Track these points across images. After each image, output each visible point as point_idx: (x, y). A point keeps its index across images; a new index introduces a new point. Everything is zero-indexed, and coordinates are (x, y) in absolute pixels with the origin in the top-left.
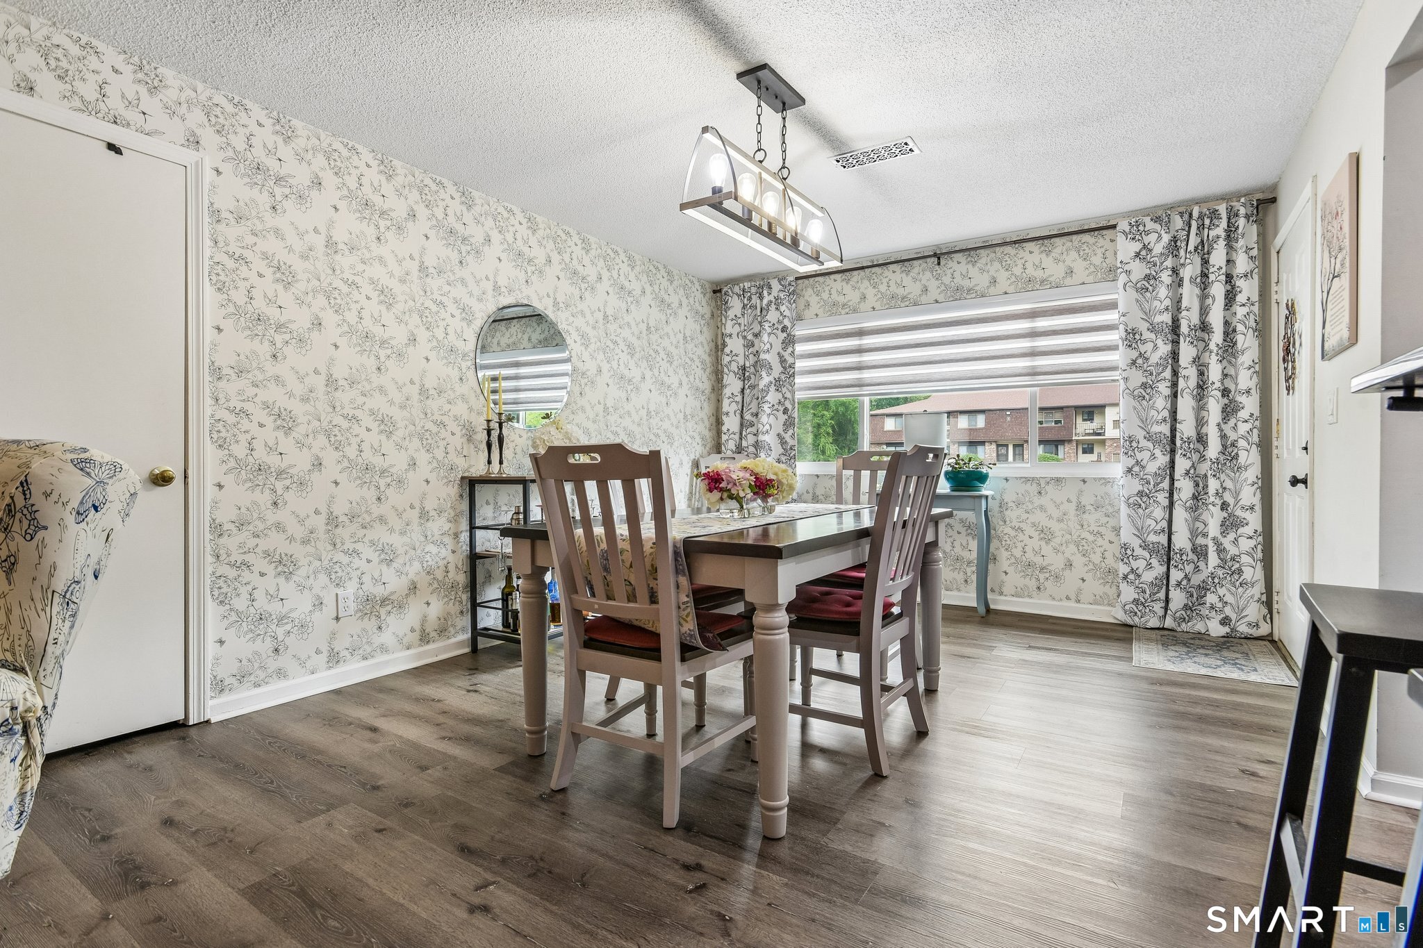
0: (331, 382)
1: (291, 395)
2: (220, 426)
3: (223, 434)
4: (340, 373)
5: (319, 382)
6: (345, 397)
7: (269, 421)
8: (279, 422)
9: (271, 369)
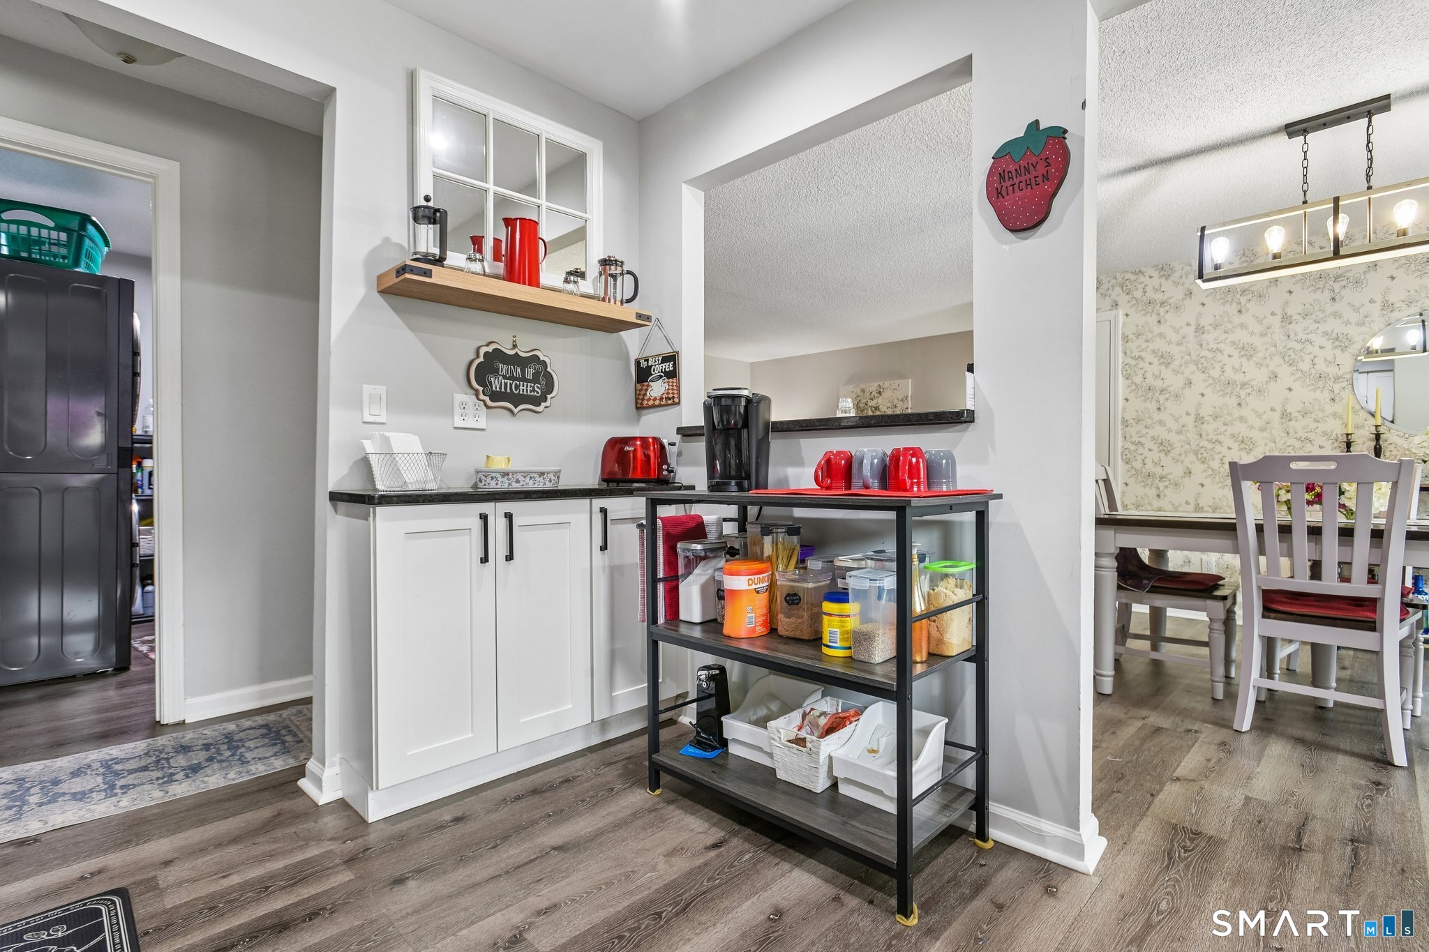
0: (1199, 419)
1: (1170, 430)
2: (1127, 452)
3: (1128, 456)
4: (1205, 412)
5: (1190, 421)
6: (1208, 428)
7: (1155, 448)
8: (1162, 448)
9: (1157, 416)
